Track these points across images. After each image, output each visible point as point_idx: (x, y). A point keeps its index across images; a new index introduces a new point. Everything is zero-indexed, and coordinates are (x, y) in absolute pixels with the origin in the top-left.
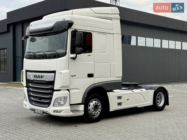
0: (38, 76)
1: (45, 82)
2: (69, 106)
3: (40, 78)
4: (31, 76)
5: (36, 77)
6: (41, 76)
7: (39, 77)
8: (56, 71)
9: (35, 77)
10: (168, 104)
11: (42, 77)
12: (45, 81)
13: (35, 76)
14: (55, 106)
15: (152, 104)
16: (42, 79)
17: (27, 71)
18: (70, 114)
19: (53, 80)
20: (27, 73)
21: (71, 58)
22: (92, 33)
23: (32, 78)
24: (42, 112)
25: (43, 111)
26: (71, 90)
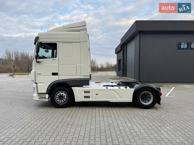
2: (37, 94)
22: (57, 43)
26: (38, 83)
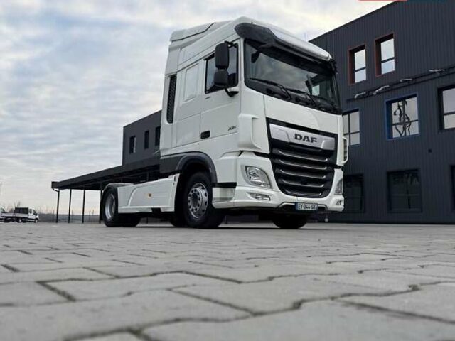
0: (305, 137)
1: (320, 150)
3: (308, 141)
5: (298, 137)
6: (312, 138)
8: (337, 135)
9: (296, 138)
11: (313, 140)
12: (319, 148)
13: (296, 135)
17: (269, 121)
20: (271, 125)
24: (316, 206)
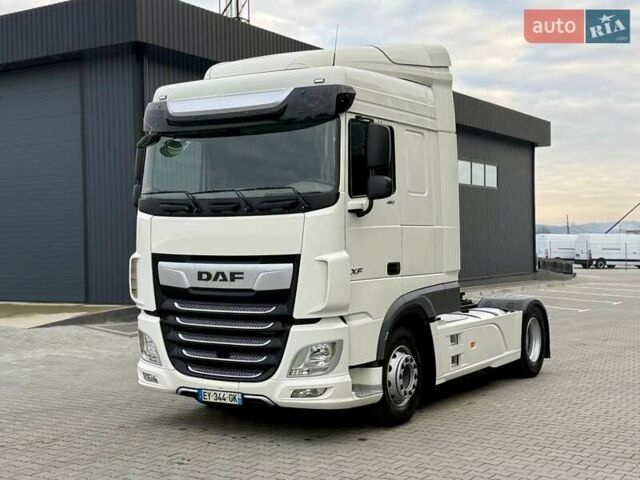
0: (218, 274)
1: (253, 294)
2: (347, 372)
3: (225, 279)
4: (182, 273)
5: (205, 276)
6: (233, 275)
7: (220, 277)
8: (299, 256)
10: (548, 356)
12: (251, 290)
13: (200, 274)
14: (295, 376)
15: (518, 356)
16: (237, 285)
17: (157, 258)
18: (350, 399)
19: (288, 287)
20: (161, 264)
21: (350, 211)
22: (394, 127)
23: (187, 282)
24: (239, 397)
25: (243, 394)
26: (352, 317)
